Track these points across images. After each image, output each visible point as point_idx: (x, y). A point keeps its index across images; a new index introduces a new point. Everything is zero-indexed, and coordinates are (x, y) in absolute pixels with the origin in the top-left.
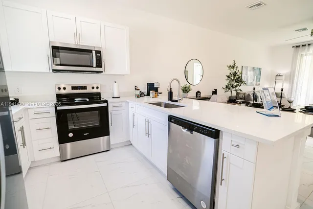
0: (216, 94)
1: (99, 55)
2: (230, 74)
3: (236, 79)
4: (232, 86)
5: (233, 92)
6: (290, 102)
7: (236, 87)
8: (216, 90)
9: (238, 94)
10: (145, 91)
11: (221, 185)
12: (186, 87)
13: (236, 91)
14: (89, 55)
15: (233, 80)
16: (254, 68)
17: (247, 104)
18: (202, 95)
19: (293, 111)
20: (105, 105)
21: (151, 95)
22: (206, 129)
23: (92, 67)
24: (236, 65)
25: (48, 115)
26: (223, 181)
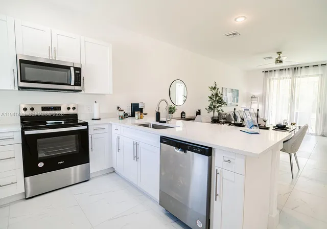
0: (200, 114)
1: (79, 72)
2: (212, 95)
3: (217, 100)
4: (215, 107)
5: (215, 112)
6: (265, 121)
7: (218, 107)
8: (199, 110)
9: (219, 114)
10: (129, 112)
11: (216, 200)
12: (171, 108)
13: (218, 111)
14: (67, 71)
15: (215, 101)
16: (232, 89)
17: (230, 123)
18: (187, 116)
19: (267, 129)
20: (85, 127)
21: (136, 116)
22: (199, 148)
23: (70, 85)
24: (217, 87)
25: (11, 142)
26: (217, 197)
